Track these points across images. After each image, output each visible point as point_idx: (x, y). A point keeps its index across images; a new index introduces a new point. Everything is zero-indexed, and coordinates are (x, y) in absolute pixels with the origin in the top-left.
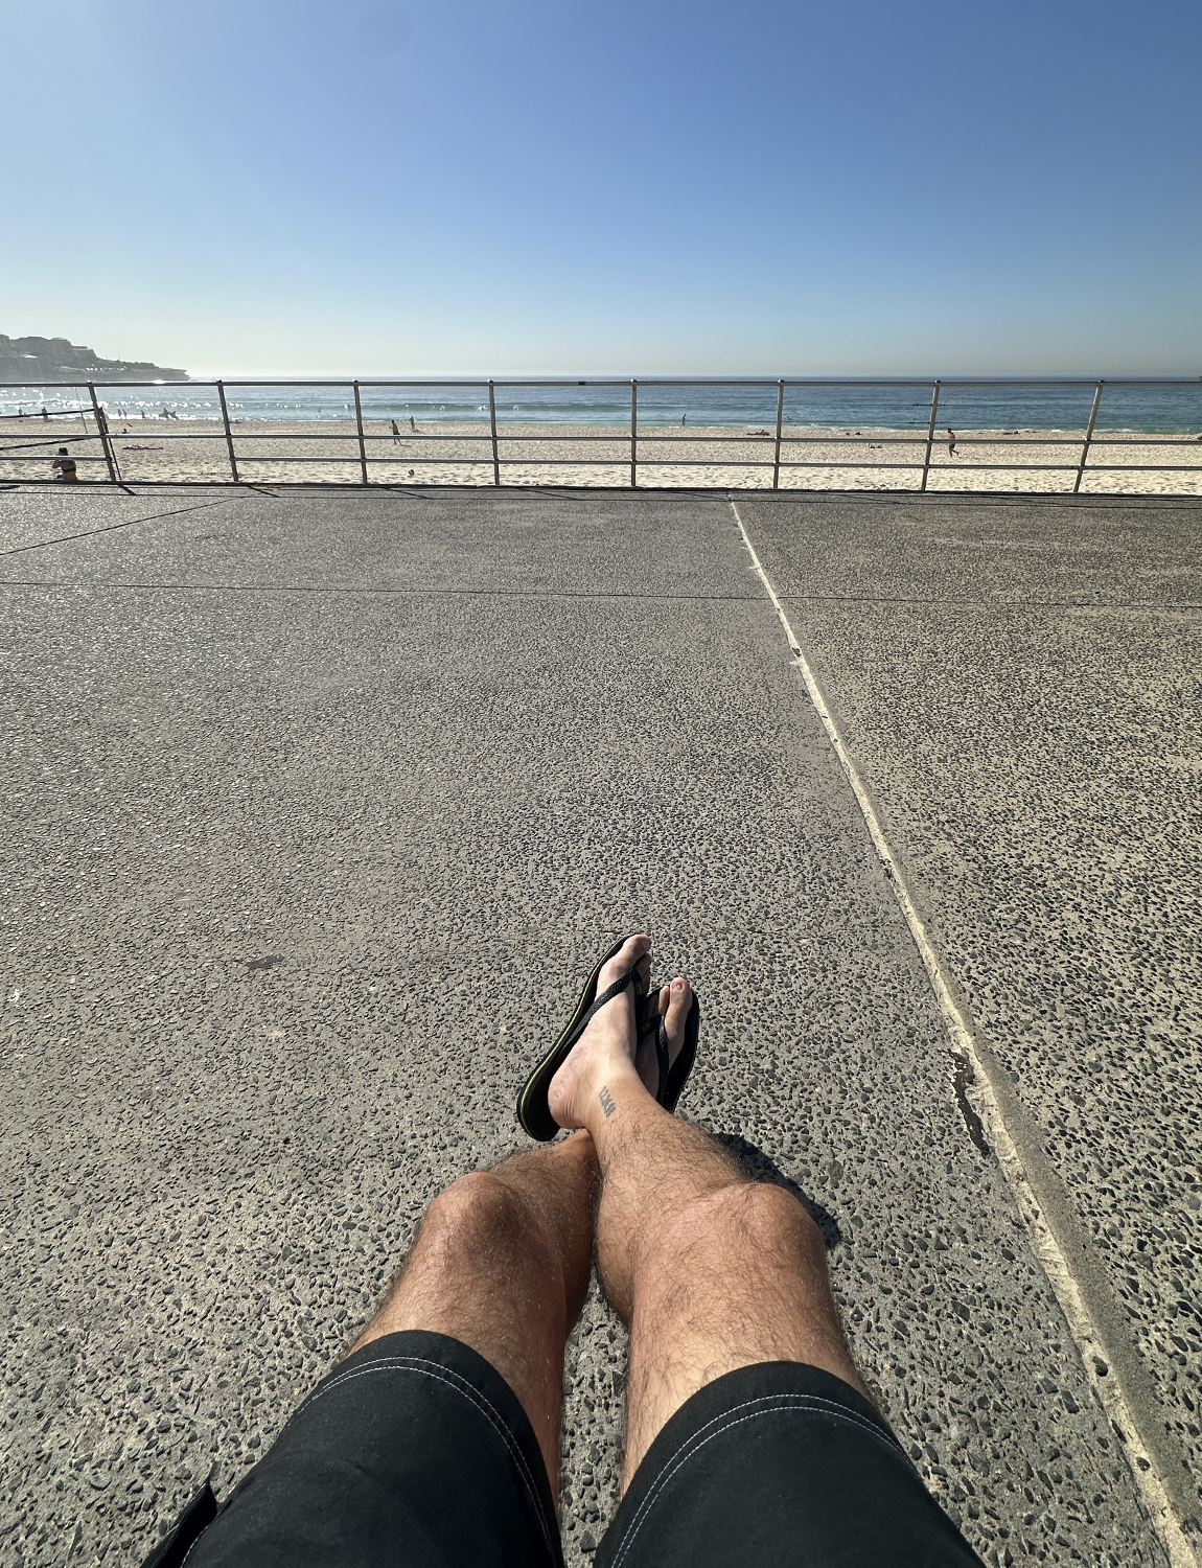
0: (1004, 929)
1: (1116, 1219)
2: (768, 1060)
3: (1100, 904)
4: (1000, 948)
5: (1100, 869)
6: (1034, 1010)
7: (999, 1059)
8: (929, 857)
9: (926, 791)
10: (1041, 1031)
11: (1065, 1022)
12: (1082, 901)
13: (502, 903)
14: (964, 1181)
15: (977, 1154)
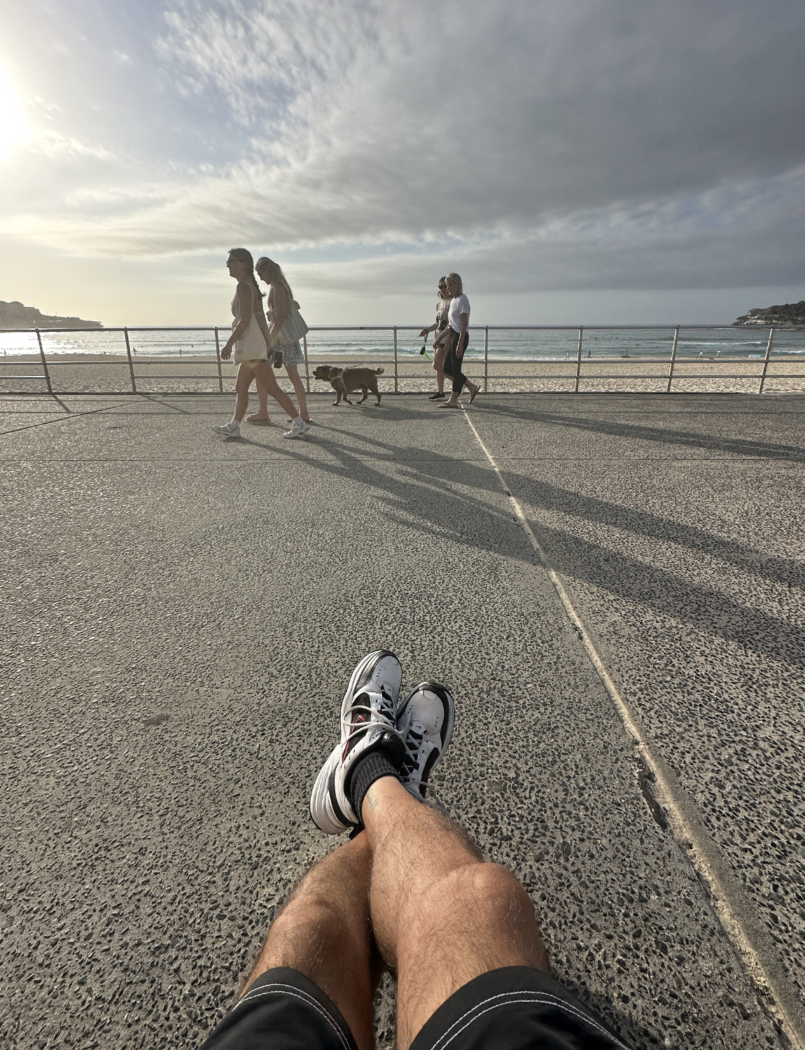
0: (658, 670)
1: (756, 870)
2: (513, 770)
3: (717, 650)
4: (658, 683)
5: (714, 627)
6: (684, 725)
7: (666, 760)
8: (606, 624)
9: (598, 581)
10: (691, 739)
11: (705, 732)
12: (705, 649)
13: (323, 669)
14: (653, 850)
15: (659, 830)
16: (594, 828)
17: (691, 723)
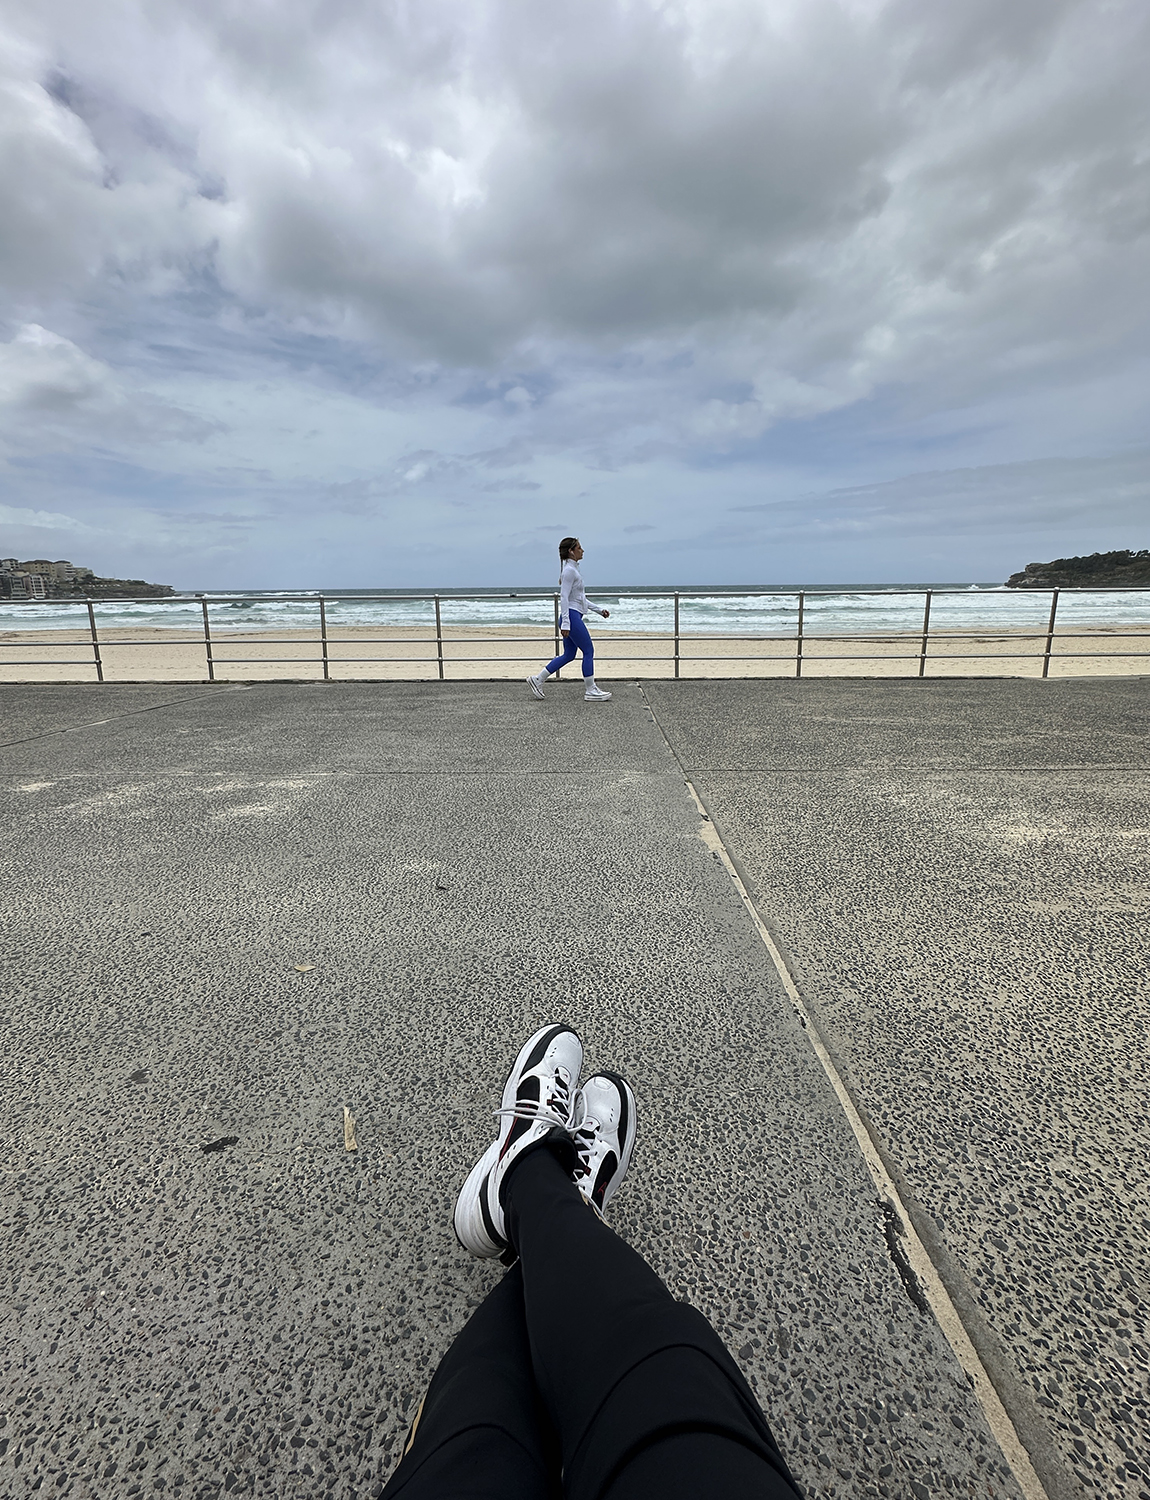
2: (709, 1221)
4: (910, 1091)
5: (988, 1010)
6: (948, 1153)
7: (922, 1206)
8: (838, 1005)
10: (958, 1174)
11: (977, 1164)
12: (976, 1041)
14: (906, 1341)
15: (915, 1311)
16: (823, 1306)
17: (958, 1150)
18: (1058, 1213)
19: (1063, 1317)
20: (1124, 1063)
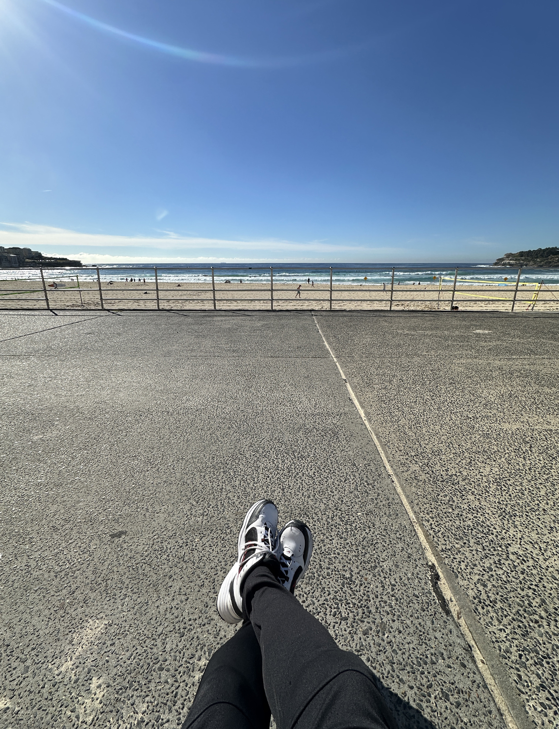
0: (444, 505)
1: (508, 643)
2: (348, 572)
3: (483, 491)
4: (443, 513)
5: (481, 475)
6: (461, 543)
7: (448, 567)
8: (409, 472)
10: (465, 553)
11: (474, 548)
12: (475, 490)
13: (225, 501)
14: (440, 628)
15: (444, 615)
16: (402, 612)
17: (465, 541)
18: (512, 571)
19: (513, 619)
20: (545, 502)
